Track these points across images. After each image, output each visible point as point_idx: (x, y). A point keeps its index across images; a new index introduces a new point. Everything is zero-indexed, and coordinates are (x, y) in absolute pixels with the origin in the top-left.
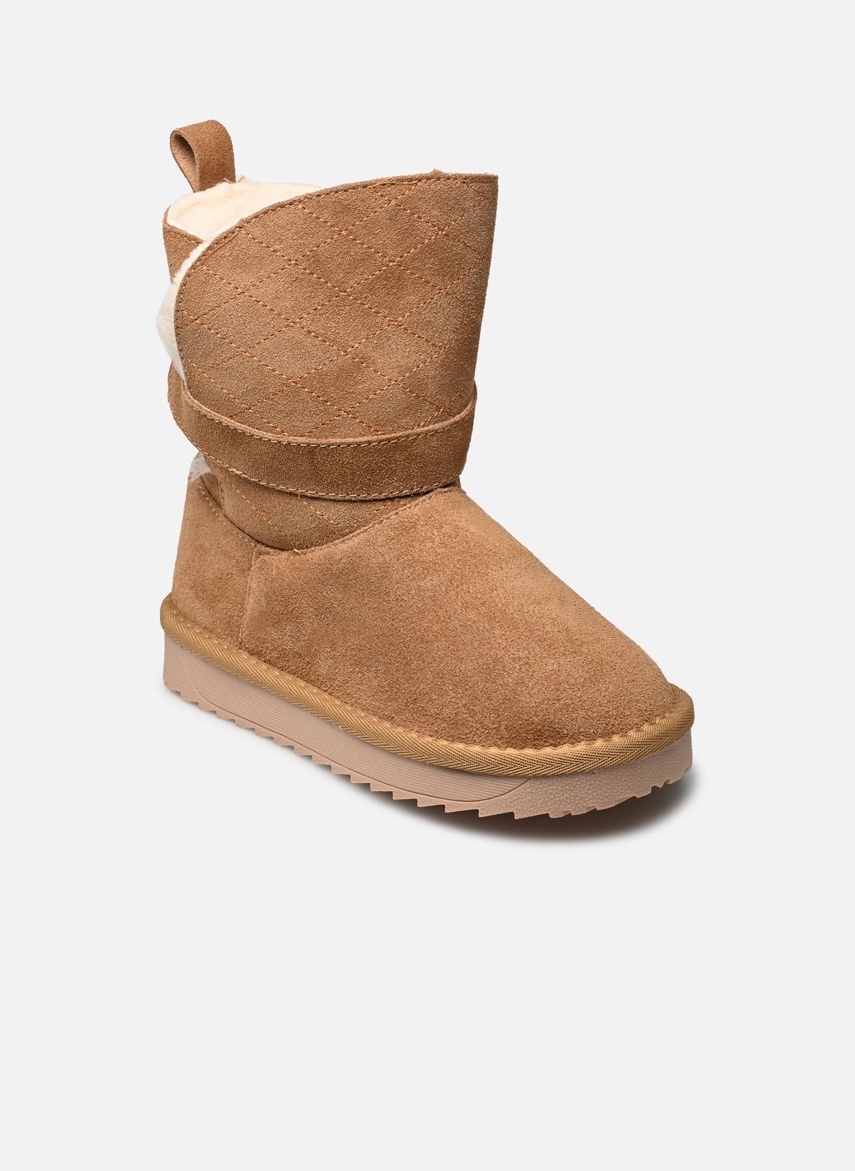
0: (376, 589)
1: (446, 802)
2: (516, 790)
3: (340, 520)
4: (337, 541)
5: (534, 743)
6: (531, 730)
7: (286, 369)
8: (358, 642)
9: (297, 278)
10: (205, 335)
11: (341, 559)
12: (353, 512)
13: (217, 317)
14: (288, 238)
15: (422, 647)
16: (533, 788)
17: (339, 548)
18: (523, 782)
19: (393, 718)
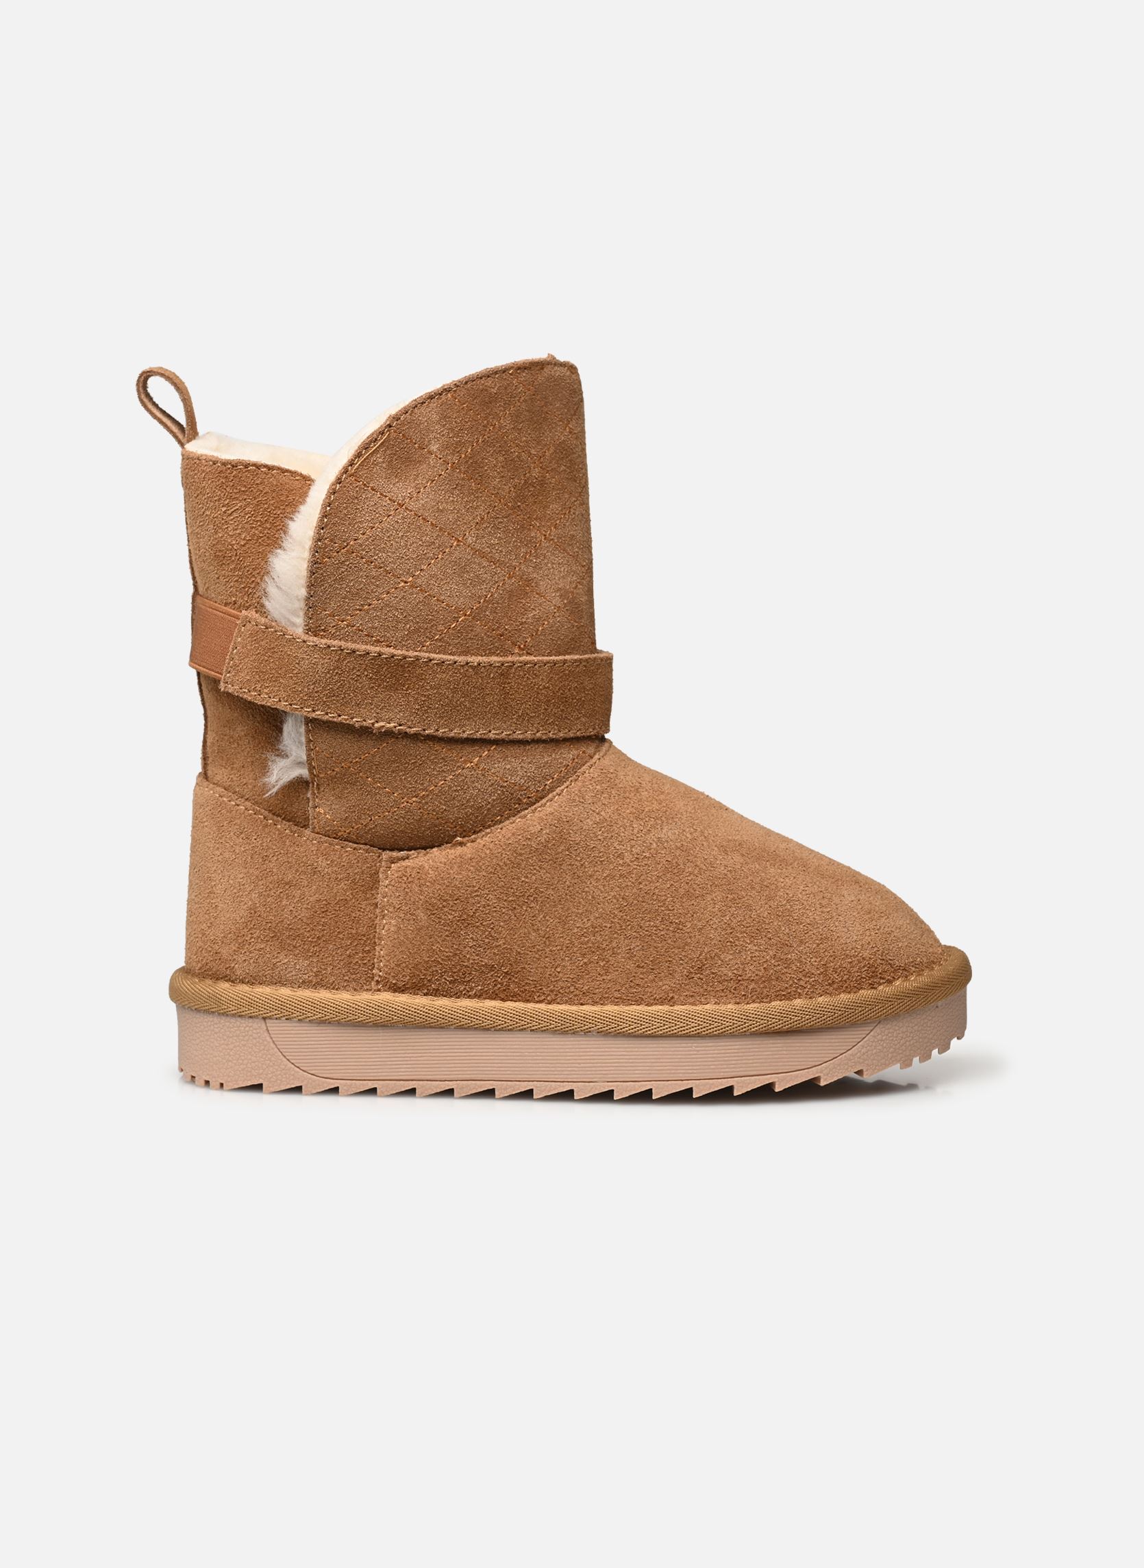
0: (601, 854)
1: (778, 1077)
2: (865, 1039)
3: (530, 784)
4: (526, 811)
5: (870, 982)
6: (864, 967)
7: (457, 599)
8: (589, 924)
9: (457, 485)
10: (355, 567)
11: (541, 829)
12: (544, 771)
13: (373, 541)
14: (443, 435)
15: (693, 905)
16: (883, 1034)
17: (532, 821)
18: (872, 1028)
19: (672, 998)
